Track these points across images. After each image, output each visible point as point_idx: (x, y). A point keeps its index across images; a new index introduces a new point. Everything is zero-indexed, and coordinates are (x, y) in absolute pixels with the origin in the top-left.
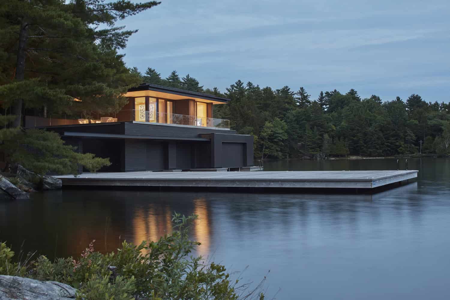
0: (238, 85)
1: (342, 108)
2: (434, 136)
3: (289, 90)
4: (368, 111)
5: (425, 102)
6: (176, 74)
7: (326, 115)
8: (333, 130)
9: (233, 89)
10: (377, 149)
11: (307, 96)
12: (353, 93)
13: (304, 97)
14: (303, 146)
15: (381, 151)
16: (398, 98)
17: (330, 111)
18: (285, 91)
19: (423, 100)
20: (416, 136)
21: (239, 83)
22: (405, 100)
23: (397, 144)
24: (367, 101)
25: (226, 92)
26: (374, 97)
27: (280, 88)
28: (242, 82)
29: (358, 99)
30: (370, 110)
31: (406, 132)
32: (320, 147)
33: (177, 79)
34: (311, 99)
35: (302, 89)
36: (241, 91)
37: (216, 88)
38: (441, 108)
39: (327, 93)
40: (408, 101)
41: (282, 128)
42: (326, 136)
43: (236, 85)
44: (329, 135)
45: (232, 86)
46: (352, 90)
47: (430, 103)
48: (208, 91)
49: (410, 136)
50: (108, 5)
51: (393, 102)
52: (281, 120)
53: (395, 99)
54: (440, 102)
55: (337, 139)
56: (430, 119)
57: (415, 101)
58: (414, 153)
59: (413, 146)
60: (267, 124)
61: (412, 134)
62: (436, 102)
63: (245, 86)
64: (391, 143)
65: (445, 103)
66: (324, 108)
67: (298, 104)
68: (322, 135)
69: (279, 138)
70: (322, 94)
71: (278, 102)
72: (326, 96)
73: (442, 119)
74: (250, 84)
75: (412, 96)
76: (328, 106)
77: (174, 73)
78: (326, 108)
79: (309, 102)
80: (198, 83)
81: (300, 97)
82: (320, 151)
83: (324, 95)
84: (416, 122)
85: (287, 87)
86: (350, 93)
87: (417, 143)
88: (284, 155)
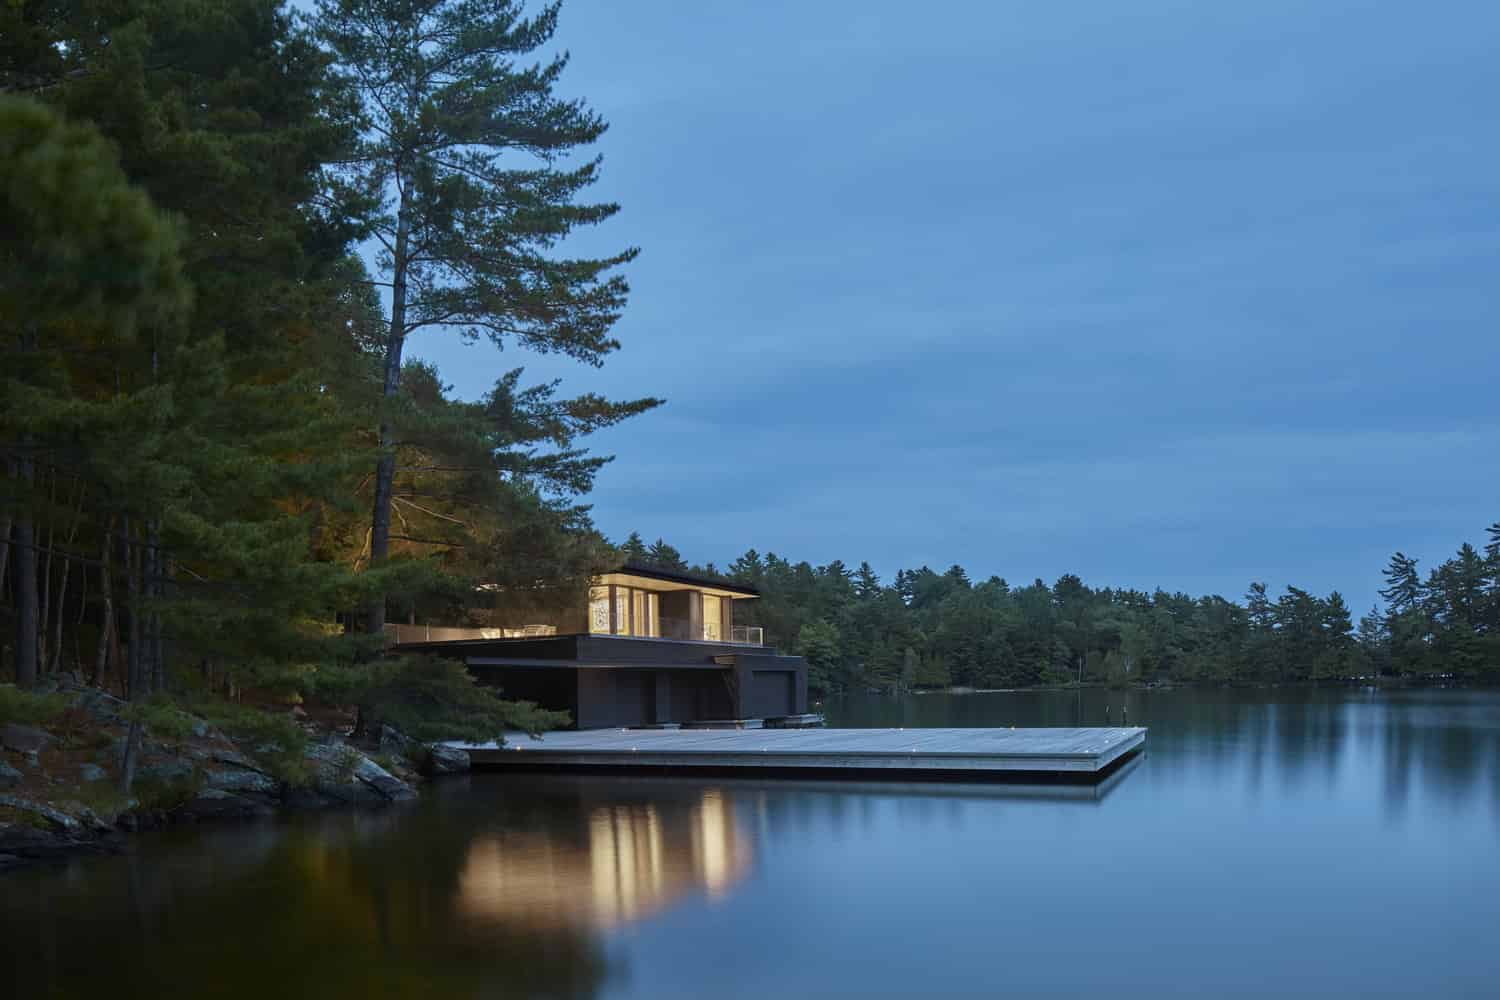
0: (749, 559)
1: (940, 600)
2: (1104, 651)
3: (842, 567)
4: (985, 606)
5: (1086, 588)
6: (639, 538)
7: (910, 613)
8: (922, 641)
9: (741, 565)
10: (1003, 675)
11: (875, 578)
12: (956, 571)
13: (870, 582)
14: (868, 670)
15: (1008, 677)
16: (1039, 582)
17: (916, 605)
18: (836, 568)
19: (1083, 585)
20: (1072, 650)
21: (752, 555)
22: (1050, 585)
23: (1038, 665)
24: (985, 587)
25: (729, 571)
26: (995, 579)
27: (827, 564)
28: (757, 553)
29: (967, 584)
30: (988, 604)
31: (1054, 644)
32: (899, 671)
33: (641, 548)
34: (881, 584)
35: (865, 565)
36: (757, 569)
37: (711, 565)
38: (1116, 598)
39: (910, 572)
40: (1056, 586)
41: (831, 638)
42: (910, 652)
43: (746, 559)
44: (914, 649)
45: (740, 560)
46: (956, 567)
47: (1097, 590)
48: (696, 569)
49: (1063, 651)
51: (1030, 588)
52: (829, 623)
53: (1033, 583)
54: (1114, 588)
55: (929, 655)
56: (1097, 620)
57: (1069, 585)
58: (1067, 681)
59: (1065, 667)
60: (804, 630)
61: (1066, 648)
62: (1108, 589)
63: (763, 560)
64: (1028, 664)
65: (1123, 590)
66: (905, 601)
67: (858, 593)
68: (902, 650)
69: (826, 656)
70: (901, 574)
71: (823, 590)
72: (907, 578)
73: (1119, 619)
74: (771, 557)
75: (1063, 578)
76: (911, 596)
77: (634, 537)
78: (908, 600)
79: (878, 589)
80: (678, 556)
81: (862, 580)
82: (899, 678)
83: (905, 576)
84: (1072, 625)
85: (839, 562)
86: (951, 572)
87: (1072, 664)
88: (833, 687)
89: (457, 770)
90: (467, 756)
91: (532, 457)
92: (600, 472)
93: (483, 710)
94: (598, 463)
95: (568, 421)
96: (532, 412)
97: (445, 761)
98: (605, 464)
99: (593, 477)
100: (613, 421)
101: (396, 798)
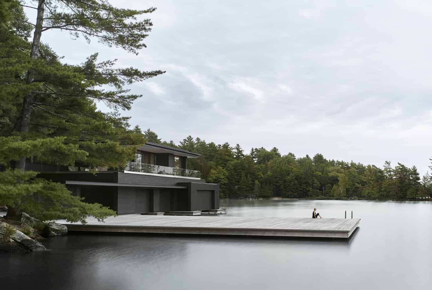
0: (189, 139)
1: (269, 161)
2: (333, 185)
3: (229, 145)
4: (287, 165)
5: (325, 159)
6: (139, 128)
7: (256, 166)
8: (261, 178)
9: (185, 142)
10: (294, 192)
11: (242, 151)
12: (275, 150)
13: (240, 152)
14: (239, 189)
15: (296, 194)
16: (307, 156)
17: (259, 163)
18: (226, 146)
19: (324, 158)
20: (321, 184)
21: (190, 138)
22: (312, 157)
23: (307, 189)
24: (286, 157)
25: (180, 144)
26: (290, 154)
27: (222, 144)
28: (192, 137)
29: (279, 155)
30: (288, 164)
31: (313, 181)
32: (252, 190)
33: (140, 132)
34: (244, 153)
35: (238, 145)
36: (192, 144)
37: (172, 141)
38: (336, 164)
39: (256, 149)
40: (314, 158)
41: (224, 175)
42: (257, 182)
43: (187, 139)
44: (259, 181)
45: (185, 140)
46: (275, 148)
47: (330, 161)
48: (165, 143)
49: (317, 184)
50: (116, 70)
51: (304, 158)
52: (223, 169)
53: (305, 156)
54: (335, 160)
55: (264, 184)
56: (330, 172)
57: (319, 158)
58: (319, 196)
59: (318, 191)
60: (213, 171)
61: (318, 183)
62: (333, 160)
63: (194, 140)
64: (304, 189)
65: (339, 161)
66: (254, 161)
67: (235, 156)
68: (253, 181)
69: (222, 182)
70: (253, 150)
71: (221, 155)
72: (255, 151)
73: (338, 172)
74: (198, 139)
75: (317, 155)
76: (257, 159)
77: (137, 127)
78: (256, 160)
79: (243, 155)
80: (157, 136)
81: (237, 151)
82: (252, 193)
83: (254, 150)
84: (320, 174)
85: (227, 143)
86: (273, 150)
87: (321, 189)
88: (225, 195)
89: (61, 234)
90: (66, 228)
91: (103, 92)
92: (135, 101)
93: (76, 206)
94: (135, 97)
95: (121, 78)
96: (104, 72)
97: (54, 230)
98: (138, 98)
99: (132, 103)
100: (142, 79)
101: (34, 250)
